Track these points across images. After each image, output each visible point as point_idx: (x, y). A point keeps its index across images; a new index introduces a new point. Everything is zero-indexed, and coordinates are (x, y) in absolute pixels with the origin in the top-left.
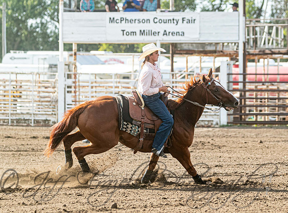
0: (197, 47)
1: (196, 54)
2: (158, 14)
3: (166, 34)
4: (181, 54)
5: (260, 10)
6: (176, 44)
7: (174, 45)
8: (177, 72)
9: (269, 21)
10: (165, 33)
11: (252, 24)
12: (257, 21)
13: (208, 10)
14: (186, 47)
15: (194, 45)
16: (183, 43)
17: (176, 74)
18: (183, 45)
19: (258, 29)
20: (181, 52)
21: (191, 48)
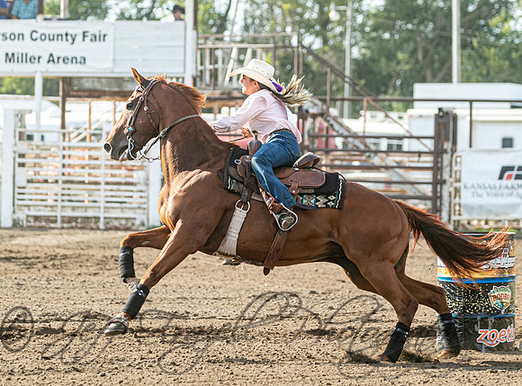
0: (109, 85)
1: (107, 97)
2: (39, 24)
3: (53, 61)
4: (80, 97)
5: (224, 18)
6: (70, 78)
7: (68, 81)
8: (71, 129)
9: (238, 39)
10: (51, 59)
11: (210, 44)
12: (217, 39)
13: (130, 18)
14: (88, 85)
15: (104, 81)
16: (82, 78)
17: (69, 133)
18: (83, 81)
19: (219, 53)
20: (80, 93)
21: (98, 86)
